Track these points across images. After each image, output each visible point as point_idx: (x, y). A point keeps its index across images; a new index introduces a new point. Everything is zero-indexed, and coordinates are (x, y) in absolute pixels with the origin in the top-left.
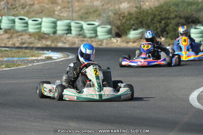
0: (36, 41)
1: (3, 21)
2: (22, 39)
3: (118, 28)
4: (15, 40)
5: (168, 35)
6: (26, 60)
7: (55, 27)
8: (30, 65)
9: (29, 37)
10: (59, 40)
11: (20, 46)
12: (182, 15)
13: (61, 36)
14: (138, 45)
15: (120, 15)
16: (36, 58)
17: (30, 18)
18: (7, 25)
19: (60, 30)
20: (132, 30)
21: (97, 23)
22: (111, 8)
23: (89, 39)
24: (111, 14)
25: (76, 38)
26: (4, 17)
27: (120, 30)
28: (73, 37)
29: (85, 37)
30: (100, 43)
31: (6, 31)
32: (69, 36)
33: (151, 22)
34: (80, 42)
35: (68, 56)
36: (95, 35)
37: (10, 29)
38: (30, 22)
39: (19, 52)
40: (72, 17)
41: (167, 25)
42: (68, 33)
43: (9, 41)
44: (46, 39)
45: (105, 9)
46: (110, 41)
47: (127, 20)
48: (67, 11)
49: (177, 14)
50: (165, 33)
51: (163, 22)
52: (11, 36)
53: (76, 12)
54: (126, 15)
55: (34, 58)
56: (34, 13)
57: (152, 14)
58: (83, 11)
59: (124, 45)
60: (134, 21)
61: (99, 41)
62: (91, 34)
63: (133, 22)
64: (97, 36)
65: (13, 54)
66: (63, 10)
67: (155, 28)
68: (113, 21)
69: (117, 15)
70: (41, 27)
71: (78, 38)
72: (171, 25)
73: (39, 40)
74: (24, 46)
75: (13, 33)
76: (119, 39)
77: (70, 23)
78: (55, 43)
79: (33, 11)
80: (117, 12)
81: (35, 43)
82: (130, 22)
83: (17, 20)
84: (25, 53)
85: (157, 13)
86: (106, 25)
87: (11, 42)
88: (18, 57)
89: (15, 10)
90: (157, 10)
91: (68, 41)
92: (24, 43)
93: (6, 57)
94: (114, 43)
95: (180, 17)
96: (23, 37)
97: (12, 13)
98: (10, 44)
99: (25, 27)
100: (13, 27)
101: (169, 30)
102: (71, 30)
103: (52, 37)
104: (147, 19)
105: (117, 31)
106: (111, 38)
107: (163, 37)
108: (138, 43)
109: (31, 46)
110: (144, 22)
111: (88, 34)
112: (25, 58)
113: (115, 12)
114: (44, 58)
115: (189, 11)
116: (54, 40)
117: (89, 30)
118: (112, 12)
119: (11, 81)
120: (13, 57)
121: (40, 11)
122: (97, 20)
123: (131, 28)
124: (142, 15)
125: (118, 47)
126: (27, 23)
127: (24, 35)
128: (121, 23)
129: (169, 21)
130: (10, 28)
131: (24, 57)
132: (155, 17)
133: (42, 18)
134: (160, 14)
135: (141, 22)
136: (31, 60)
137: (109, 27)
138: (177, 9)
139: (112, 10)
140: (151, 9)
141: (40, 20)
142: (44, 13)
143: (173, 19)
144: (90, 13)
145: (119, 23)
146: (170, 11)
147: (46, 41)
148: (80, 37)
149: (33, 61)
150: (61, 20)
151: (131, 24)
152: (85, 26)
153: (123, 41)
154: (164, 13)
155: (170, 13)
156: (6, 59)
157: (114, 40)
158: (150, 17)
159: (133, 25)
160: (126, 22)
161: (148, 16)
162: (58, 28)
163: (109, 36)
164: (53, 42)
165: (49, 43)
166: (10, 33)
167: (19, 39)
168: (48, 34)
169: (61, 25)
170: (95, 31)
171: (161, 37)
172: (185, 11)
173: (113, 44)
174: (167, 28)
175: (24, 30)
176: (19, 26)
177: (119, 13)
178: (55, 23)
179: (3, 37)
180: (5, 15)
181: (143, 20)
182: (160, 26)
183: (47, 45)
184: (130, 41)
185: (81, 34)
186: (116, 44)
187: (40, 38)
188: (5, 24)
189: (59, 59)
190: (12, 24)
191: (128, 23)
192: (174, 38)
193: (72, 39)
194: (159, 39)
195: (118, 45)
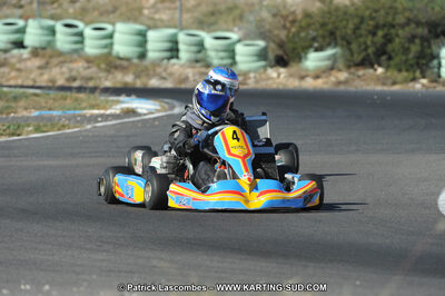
0: (102, 75)
1: (29, 30)
2: (71, 70)
3: (281, 45)
4: (55, 72)
5: (392, 63)
6: (79, 115)
7: (143, 43)
8: (89, 127)
9: (86, 65)
10: (151, 73)
11: (67, 84)
12: (422, 17)
13: (156, 64)
14: (326, 83)
15: (285, 18)
16: (102, 112)
17: (87, 24)
18: (37, 38)
19: (154, 51)
20: (312, 50)
21: (234, 36)
22: (265, 3)
24: (265, 14)
25: (189, 67)
26: (31, 22)
27: (284, 51)
28: (182, 66)
29: (208, 66)
31: (36, 52)
32: (174, 64)
33: (354, 33)
34: (197, 77)
35: (172, 107)
36: (230, 61)
37: (44, 49)
38: (88, 32)
39: (65, 99)
40: (181, 22)
41: (388, 39)
42: (172, 58)
43: (42, 74)
44: (124, 69)
45: (253, 5)
46: (263, 76)
47: (301, 27)
48: (169, 9)
49: (412, 16)
50: (384, 58)
51: (380, 33)
52: (47, 63)
53: (188, 11)
54: (300, 17)
55: (96, 112)
56: (96, 13)
57: (357, 16)
58: (204, 8)
59: (294, 84)
60: (316, 30)
62: (222, 58)
63: (315, 34)
64: (234, 63)
65: (51, 102)
66: (160, 6)
67: (363, 47)
68: (270, 31)
69: (279, 18)
70: (111, 45)
71: (194, 67)
72: (397, 40)
73: (108, 71)
74: (76, 84)
75: (51, 57)
76: (282, 70)
77: (175, 35)
78: (144, 80)
79: (94, 9)
80: (279, 11)
81: (100, 78)
82: (308, 34)
83: (59, 27)
84: (76, 100)
85: (368, 13)
86: (254, 39)
87: (46, 77)
88: (63, 108)
89: (55, 5)
90: (368, 8)
91: (171, 74)
92: (74, 79)
93: (35, 109)
94: (272, 78)
95: (418, 24)
96: (74, 65)
97: (49, 13)
98: (44, 80)
99: (76, 43)
100: (51, 44)
101: (393, 51)
102: (177, 50)
103: (136, 66)
104: (345, 28)
105: (280, 52)
106: (265, 68)
107: (380, 65)
108: (325, 80)
109: (91, 84)
110: (338, 33)
111: (216, 58)
112: (77, 112)
113: (275, 11)
114: (118, 112)
115: (437, 9)
116: (142, 71)
117: (217, 51)
118: (269, 11)
119: (46, 163)
120: (50, 109)
121: (110, 8)
122: (236, 29)
123: (311, 46)
124: (333, 19)
125: (281, 87)
126: (81, 34)
127: (76, 61)
128: (287, 36)
129: (393, 31)
130: (43, 45)
131: (75, 109)
132: (362, 22)
133: (113, 24)
134: (374, 15)
135: (332, 34)
136: (92, 115)
137: (262, 43)
138: (410, 4)
139: (267, 6)
140: (353, 4)
141: (109, 28)
142: (118, 13)
143: (403, 26)
144: (220, 13)
145: (283, 34)
146: (396, 8)
147: (124, 75)
148: (198, 65)
149: (94, 119)
150: (155, 27)
151: (310, 37)
152: (209, 41)
153: (291, 75)
154: (382, 12)
155: (396, 13)
156: (35, 113)
157: (272, 73)
158: (351, 22)
159: (314, 39)
160: (298, 32)
161: (347, 21)
162: (150, 46)
163: (262, 63)
164: (137, 76)
165: (129, 79)
166: (44, 56)
167: (65, 69)
168: (128, 59)
169: (156, 40)
170: (231, 53)
171: (376, 66)
172: (429, 9)
173: (270, 82)
174: (389, 47)
175: (76, 51)
176: (63, 40)
177: (284, 13)
178: (143, 34)
179: (29, 64)
180: (34, 17)
181: (336, 28)
182: (372, 42)
183: (126, 84)
184: (307, 76)
185: (200, 58)
186: (278, 81)
187: (111, 67)
188: (33, 36)
189: (152, 113)
190: (49, 38)
191: (303, 34)
192: (404, 68)
193: (181, 69)
194: (371, 71)
195: (280, 83)
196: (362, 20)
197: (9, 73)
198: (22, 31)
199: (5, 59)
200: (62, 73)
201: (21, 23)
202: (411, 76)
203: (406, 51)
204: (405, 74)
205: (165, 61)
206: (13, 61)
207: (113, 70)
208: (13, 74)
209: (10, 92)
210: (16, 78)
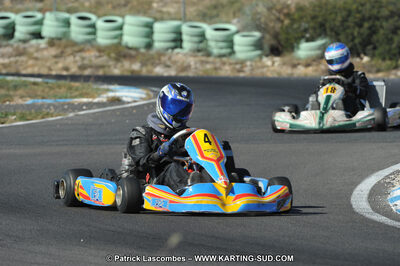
0: (111, 63)
1: (46, 22)
2: (83, 59)
3: (276, 36)
4: (69, 60)
5: (377, 52)
6: (69, 104)
7: (150, 34)
8: (71, 115)
9: (97, 54)
10: (157, 62)
13: (161, 54)
14: (316, 71)
15: (280, 11)
16: (90, 100)
17: (99, 17)
18: (54, 29)
19: (160, 41)
20: (303, 40)
23: (218, 60)
24: (261, 9)
25: (191, 56)
26: (48, 15)
27: (278, 41)
28: (185, 55)
29: (209, 54)
30: (238, 67)
31: (52, 43)
32: (178, 53)
33: (342, 25)
34: (198, 65)
36: (228, 50)
37: (60, 39)
38: (100, 24)
39: (59, 87)
40: (185, 14)
41: (373, 31)
42: (176, 47)
43: (56, 63)
44: (132, 58)
46: (259, 64)
47: (294, 20)
48: (176, 2)
49: (395, 10)
50: (370, 47)
51: (366, 25)
52: (62, 52)
53: (194, 4)
54: (293, 9)
55: (85, 100)
56: (110, 6)
57: (345, 9)
58: (207, 2)
59: (286, 71)
60: (308, 22)
61: (236, 63)
62: (221, 48)
63: (307, 26)
64: (233, 52)
65: (47, 90)
67: (350, 37)
68: (266, 24)
69: (274, 11)
70: (121, 35)
71: (195, 56)
72: (382, 31)
73: (117, 60)
75: (66, 47)
76: (277, 59)
77: (179, 27)
78: (150, 67)
79: (108, 3)
80: (274, 5)
81: (109, 67)
82: (300, 26)
83: (73, 19)
85: (354, 6)
86: (250, 31)
87: (60, 65)
88: (55, 97)
90: (355, 2)
91: (175, 62)
92: (86, 67)
93: (31, 97)
94: (268, 66)
96: (86, 55)
97: (64, 7)
99: (89, 34)
100: (66, 35)
101: (378, 41)
102: (181, 41)
103: (143, 54)
104: (334, 20)
105: (274, 42)
106: (260, 57)
107: (365, 54)
108: (315, 68)
110: (327, 25)
111: (216, 48)
112: (68, 100)
113: (271, 5)
114: (105, 100)
116: (148, 60)
117: (217, 41)
120: (43, 98)
121: (122, 2)
122: (235, 21)
123: (303, 37)
124: (323, 11)
125: (275, 75)
126: (93, 26)
127: (89, 50)
128: (282, 28)
129: (378, 23)
130: (59, 36)
131: (66, 98)
132: (349, 15)
133: (123, 16)
134: (360, 8)
135: (322, 25)
136: (79, 104)
137: (257, 34)
141: (119, 20)
142: (129, 6)
143: (387, 19)
144: (223, 6)
145: (278, 27)
146: (381, 3)
147: (131, 63)
148: (200, 54)
149: (80, 107)
150: (162, 19)
151: (302, 28)
152: (210, 32)
153: (284, 64)
154: (368, 6)
155: (381, 7)
156: (29, 101)
157: (267, 61)
158: (339, 15)
159: (306, 30)
160: (292, 24)
161: (336, 14)
162: (156, 36)
163: (258, 52)
164: (144, 64)
165: (136, 67)
166: (59, 46)
167: (78, 58)
168: (136, 49)
169: (162, 31)
170: (230, 43)
171: (362, 55)
173: (265, 70)
174: (375, 38)
175: (88, 42)
176: (77, 32)
177: (279, 7)
178: (150, 26)
179: (45, 53)
180: (50, 10)
181: (326, 20)
182: (359, 33)
183: (133, 72)
184: (299, 64)
185: (202, 48)
186: (272, 68)
187: (120, 56)
188: (50, 28)
189: (135, 101)
190: (64, 29)
191: (295, 26)
192: (387, 57)
193: (184, 58)
194: (358, 60)
195: (274, 71)
196: (349, 13)
197: (27, 62)
198: (40, 23)
199: (25, 48)
200: (75, 62)
201: (39, 16)
202: (394, 64)
203: (390, 41)
204: (388, 62)
205: (170, 51)
206: (31, 50)
207: (122, 59)
208: (31, 62)
209: (12, 81)
210: (33, 66)
